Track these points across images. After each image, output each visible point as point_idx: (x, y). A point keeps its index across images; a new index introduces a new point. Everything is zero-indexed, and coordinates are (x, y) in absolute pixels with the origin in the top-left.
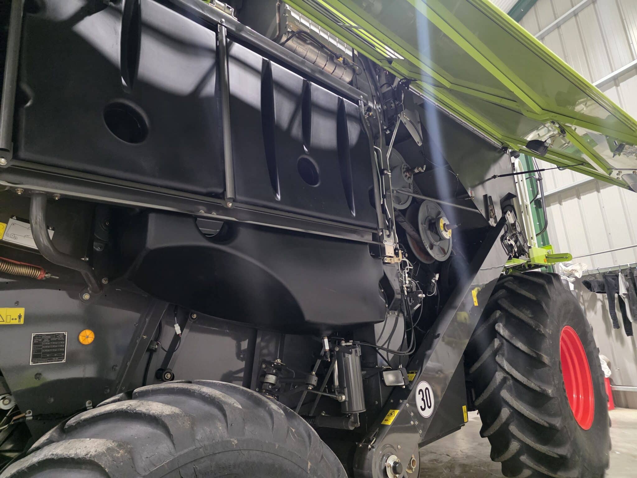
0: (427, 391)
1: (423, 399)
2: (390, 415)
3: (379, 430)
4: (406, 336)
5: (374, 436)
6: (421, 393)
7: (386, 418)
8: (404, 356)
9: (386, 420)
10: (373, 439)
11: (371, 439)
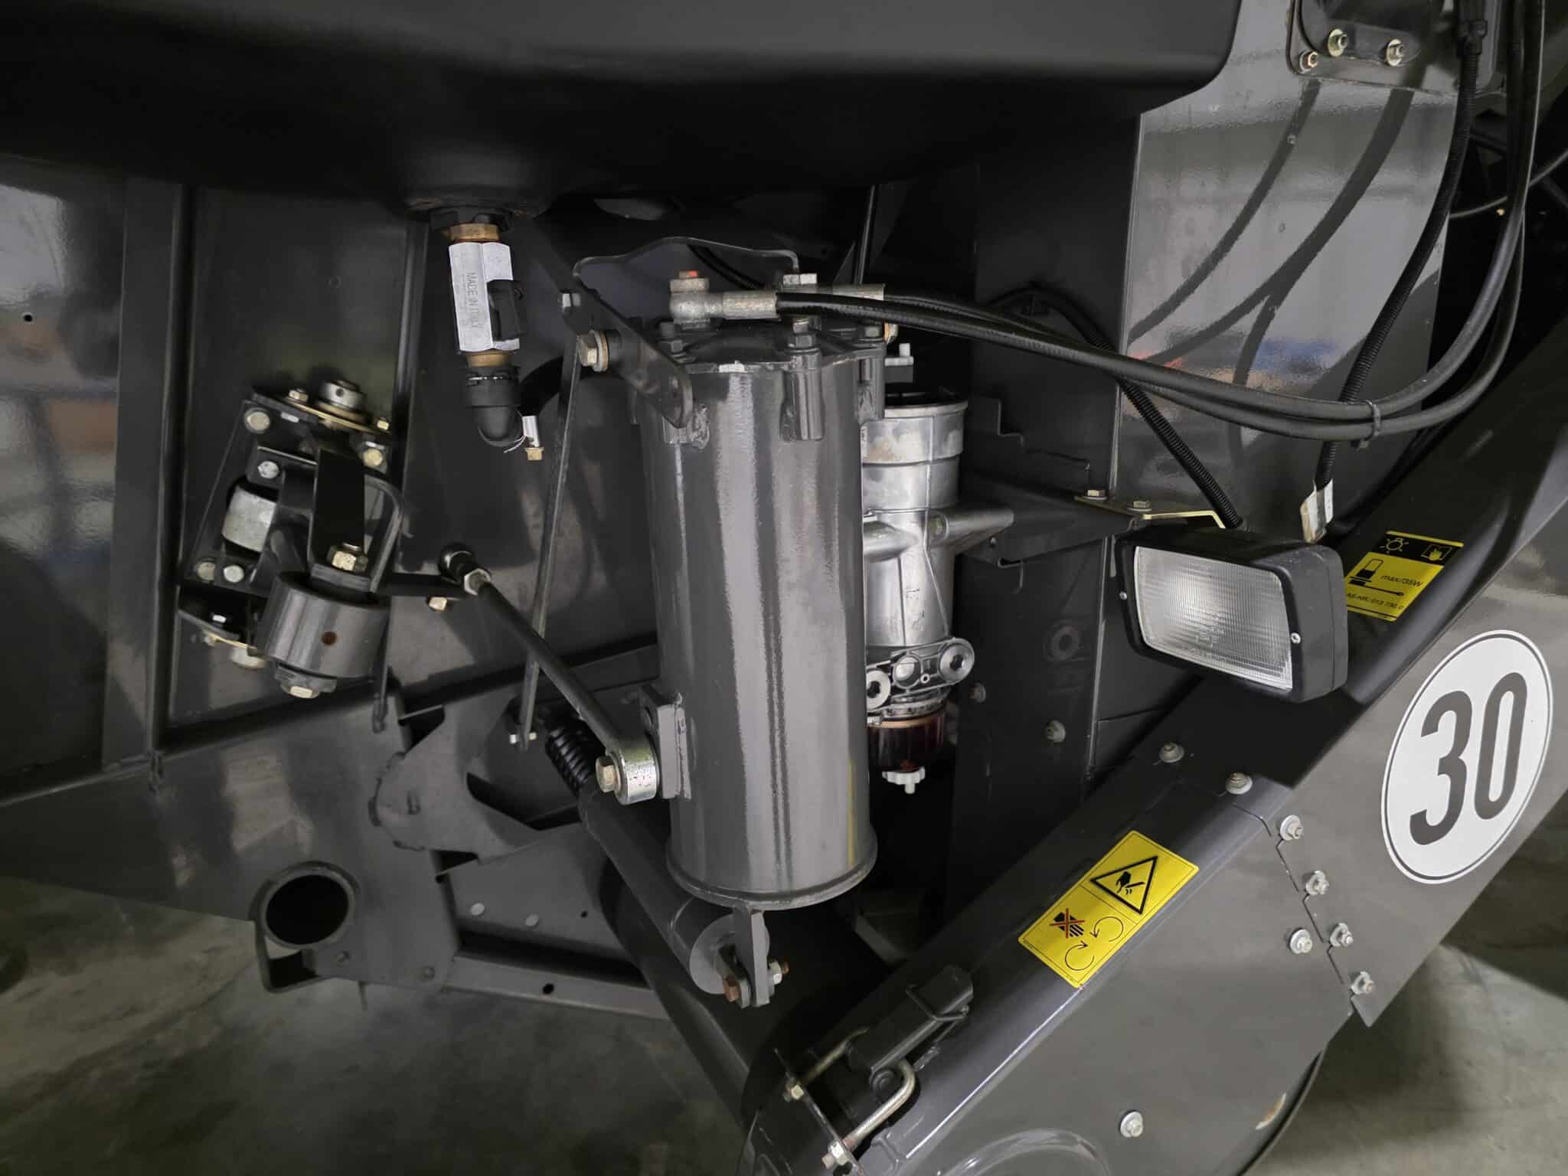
0: (1508, 700)
1: (1451, 766)
2: (1111, 882)
3: (972, 1004)
4: (1435, 263)
5: (912, 1057)
6: (1448, 720)
7: (1072, 900)
8: (1355, 443)
9: (1068, 924)
10: (897, 1082)
11: (879, 1080)
